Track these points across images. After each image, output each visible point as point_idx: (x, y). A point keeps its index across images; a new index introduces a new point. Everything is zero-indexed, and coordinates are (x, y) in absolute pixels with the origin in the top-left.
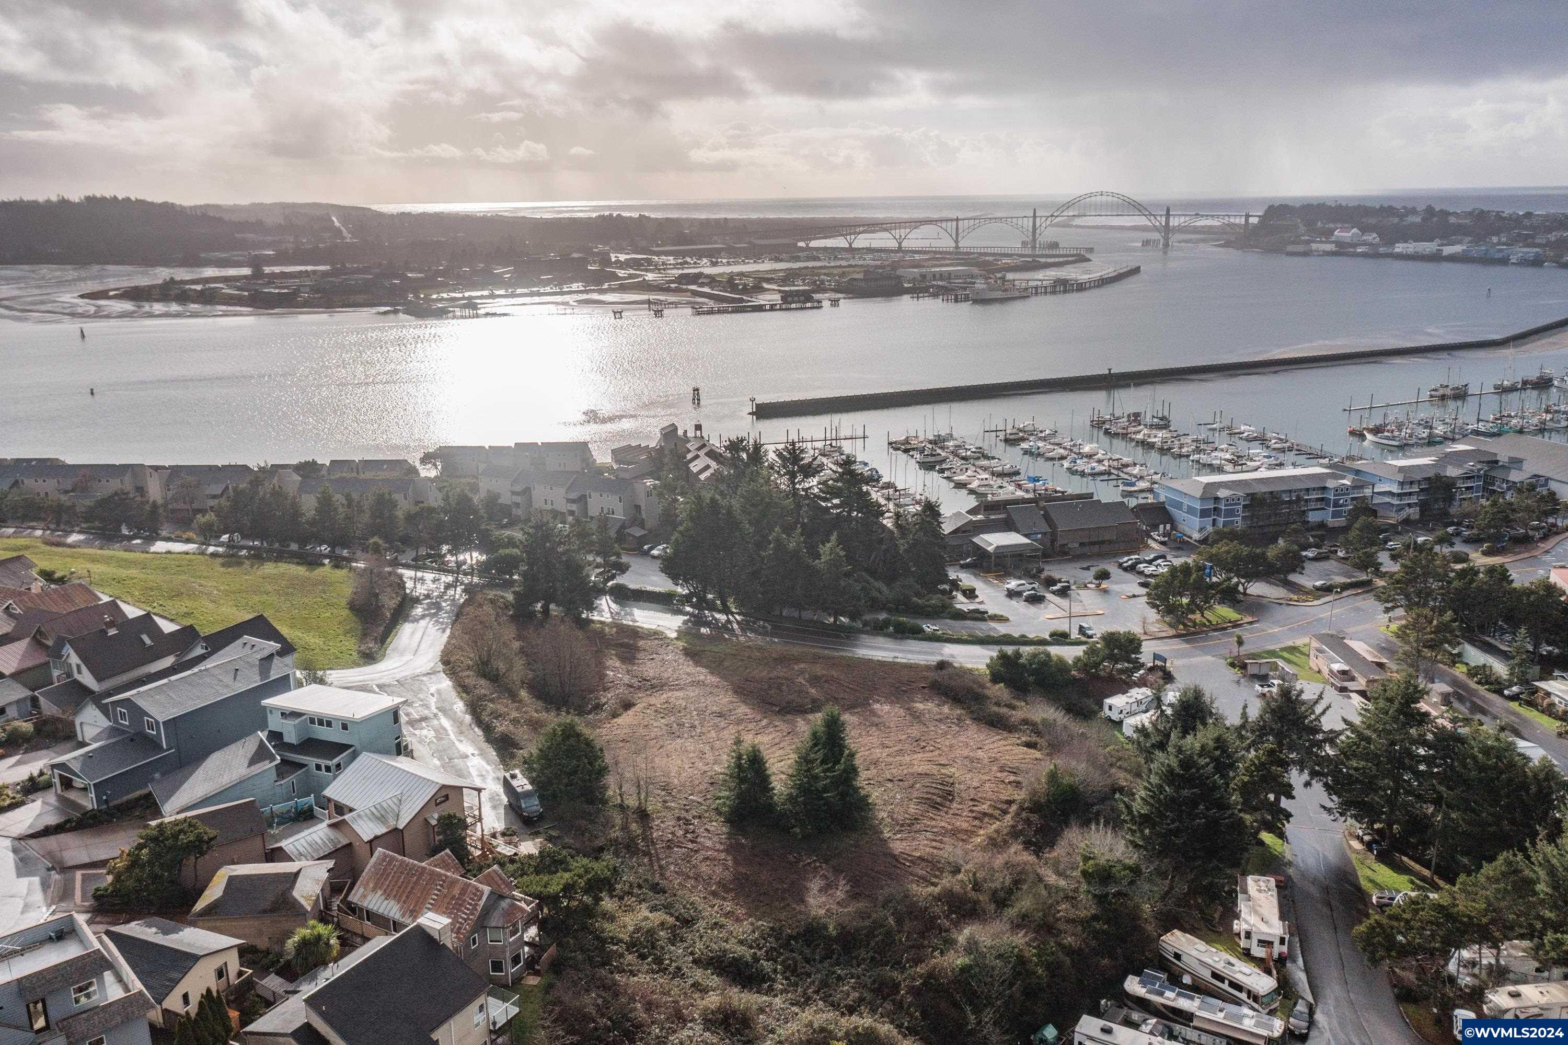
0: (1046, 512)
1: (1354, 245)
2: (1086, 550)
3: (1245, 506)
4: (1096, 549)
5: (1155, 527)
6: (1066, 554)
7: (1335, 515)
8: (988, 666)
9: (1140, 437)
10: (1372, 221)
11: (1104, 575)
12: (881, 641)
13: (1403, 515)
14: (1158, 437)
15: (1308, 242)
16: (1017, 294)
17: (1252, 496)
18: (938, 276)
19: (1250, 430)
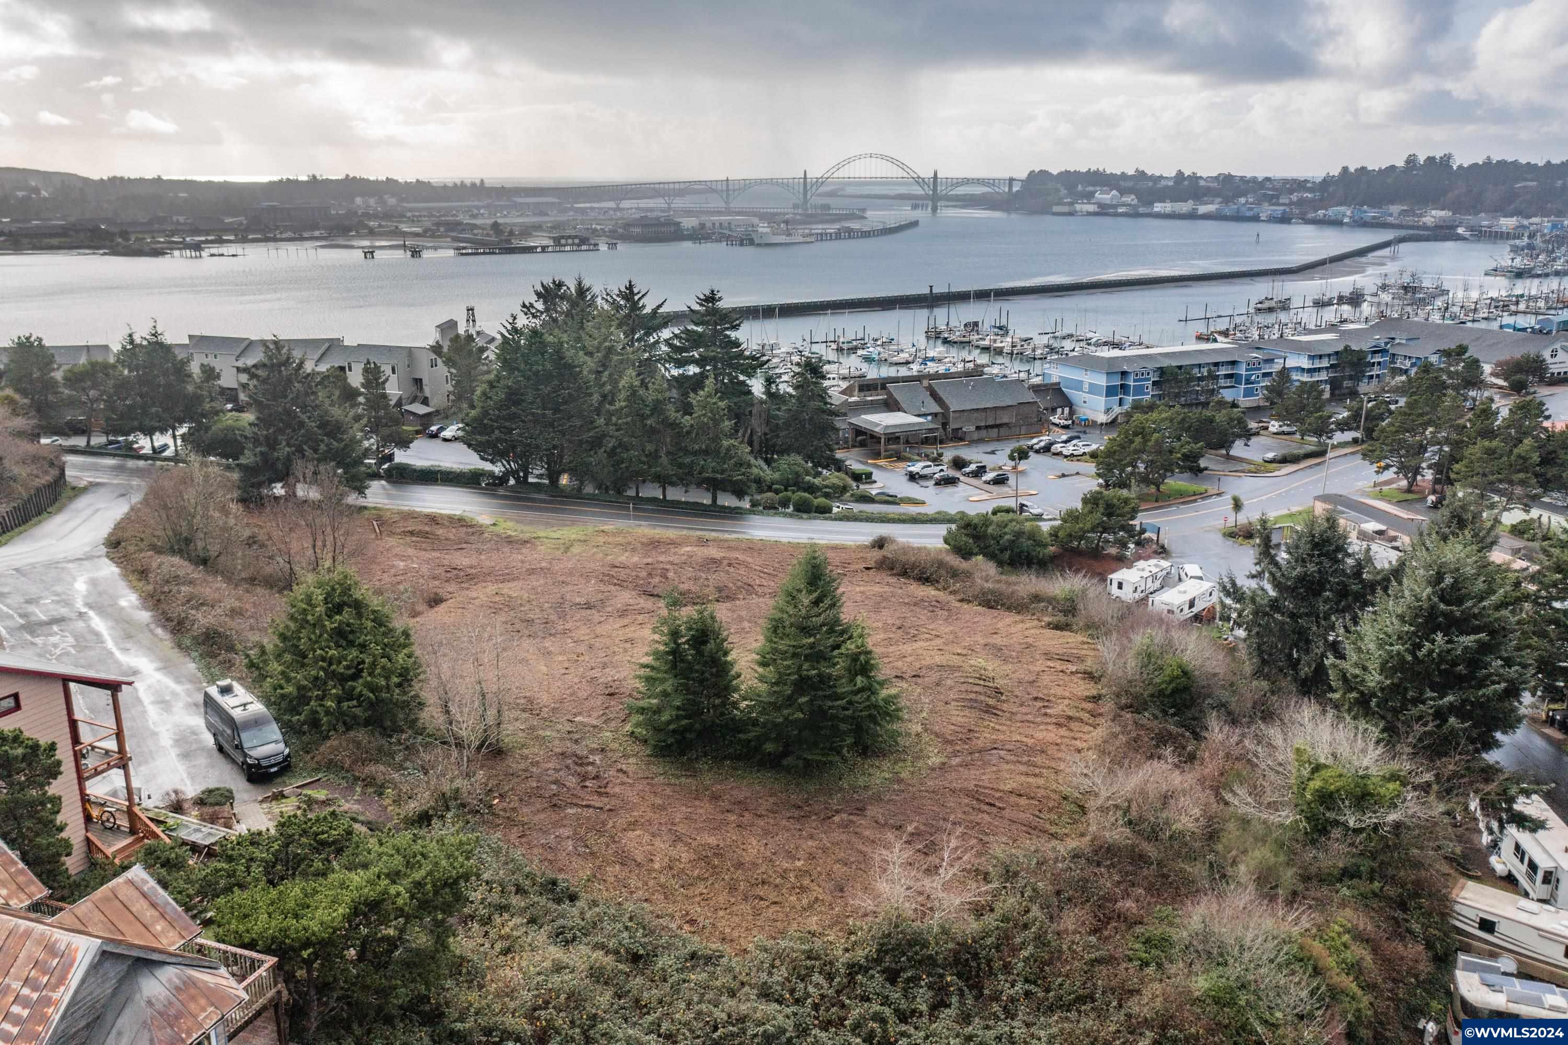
0: (934, 391)
1: (1115, 207)
2: (983, 433)
3: (1154, 383)
4: (994, 433)
5: (1052, 411)
6: (961, 439)
7: (1248, 393)
8: (946, 541)
9: (985, 343)
10: (1130, 184)
11: (1020, 455)
12: (778, 521)
14: (1005, 342)
15: (1072, 204)
16: (801, 239)
17: (1162, 371)
18: (717, 225)
19: (1096, 336)
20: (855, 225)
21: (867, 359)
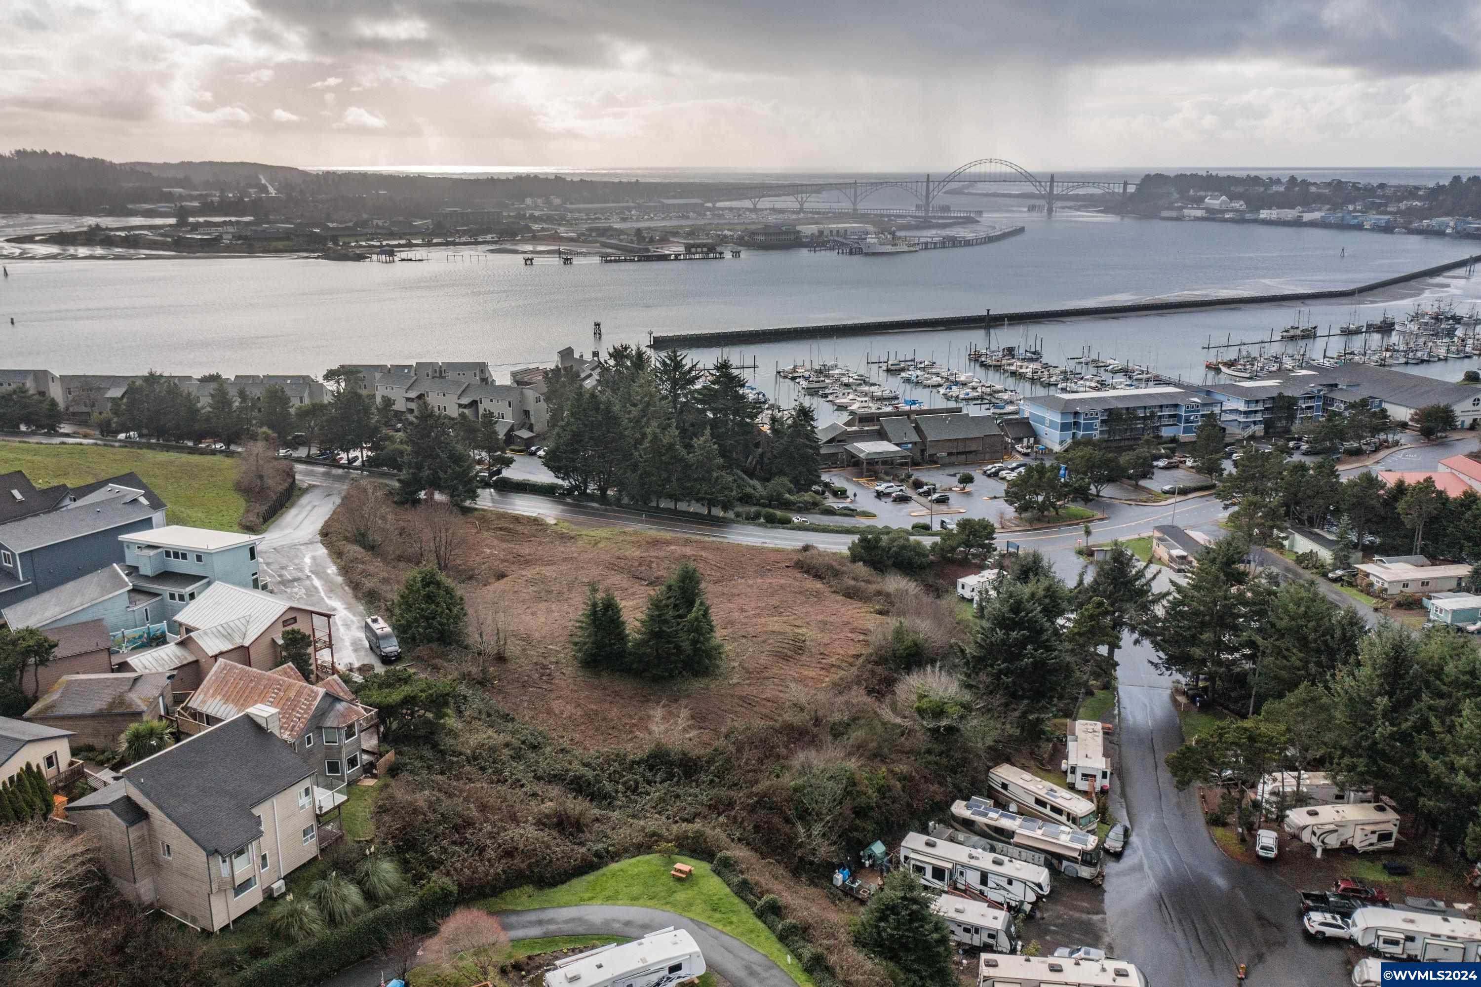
0: (917, 424)
1: (1223, 212)
2: (953, 458)
3: (1103, 421)
4: (962, 458)
5: (1019, 440)
6: (936, 463)
7: (1186, 431)
8: (849, 549)
9: (1013, 368)
10: (1240, 189)
11: (967, 479)
12: (751, 529)
13: (1249, 432)
14: (1028, 369)
15: (1180, 209)
16: (906, 249)
17: (1110, 412)
18: (834, 232)
19: (1114, 363)
21: (908, 381)
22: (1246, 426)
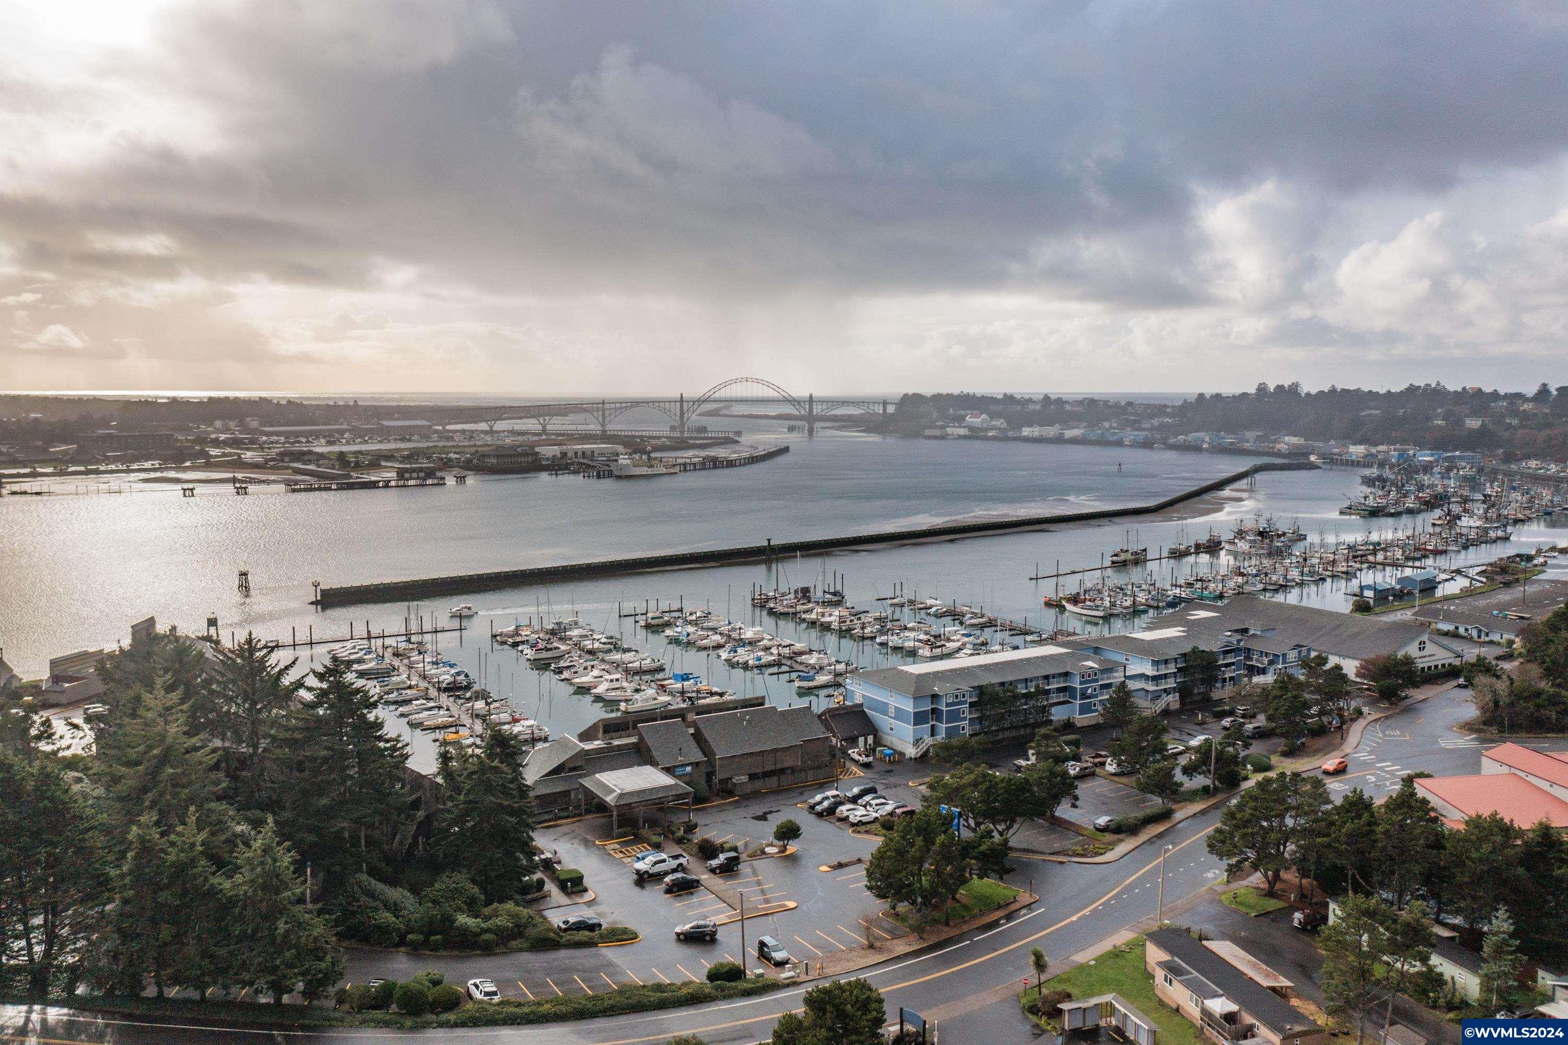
0: (698, 730)
1: (985, 430)
2: (758, 784)
3: (972, 705)
4: (773, 782)
5: (853, 741)
6: (731, 793)
7: (1084, 709)
9: (813, 616)
10: (999, 408)
11: (789, 832)
13: (1161, 705)
14: (833, 617)
15: (943, 427)
16: (664, 470)
17: (980, 690)
18: (580, 454)
19: (937, 604)
20: (721, 453)
21: (675, 641)
22: (1156, 696)
